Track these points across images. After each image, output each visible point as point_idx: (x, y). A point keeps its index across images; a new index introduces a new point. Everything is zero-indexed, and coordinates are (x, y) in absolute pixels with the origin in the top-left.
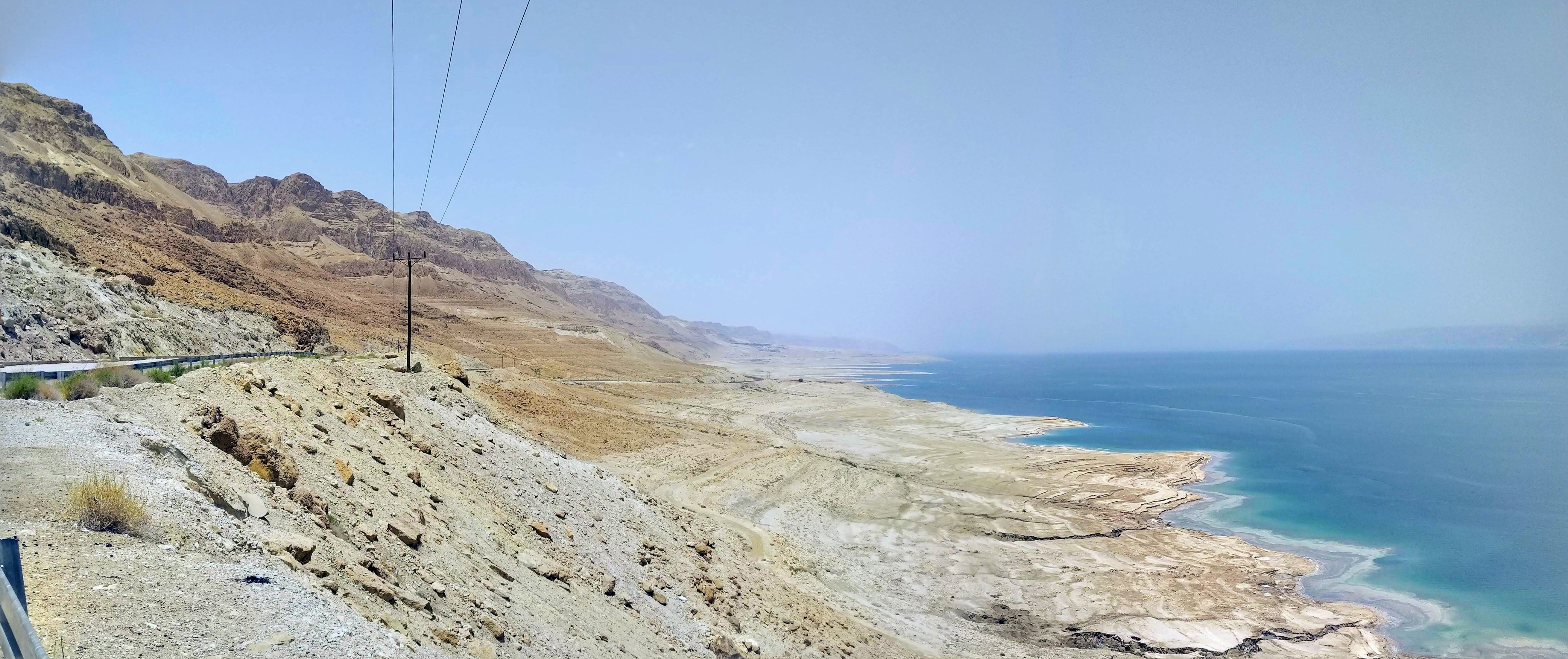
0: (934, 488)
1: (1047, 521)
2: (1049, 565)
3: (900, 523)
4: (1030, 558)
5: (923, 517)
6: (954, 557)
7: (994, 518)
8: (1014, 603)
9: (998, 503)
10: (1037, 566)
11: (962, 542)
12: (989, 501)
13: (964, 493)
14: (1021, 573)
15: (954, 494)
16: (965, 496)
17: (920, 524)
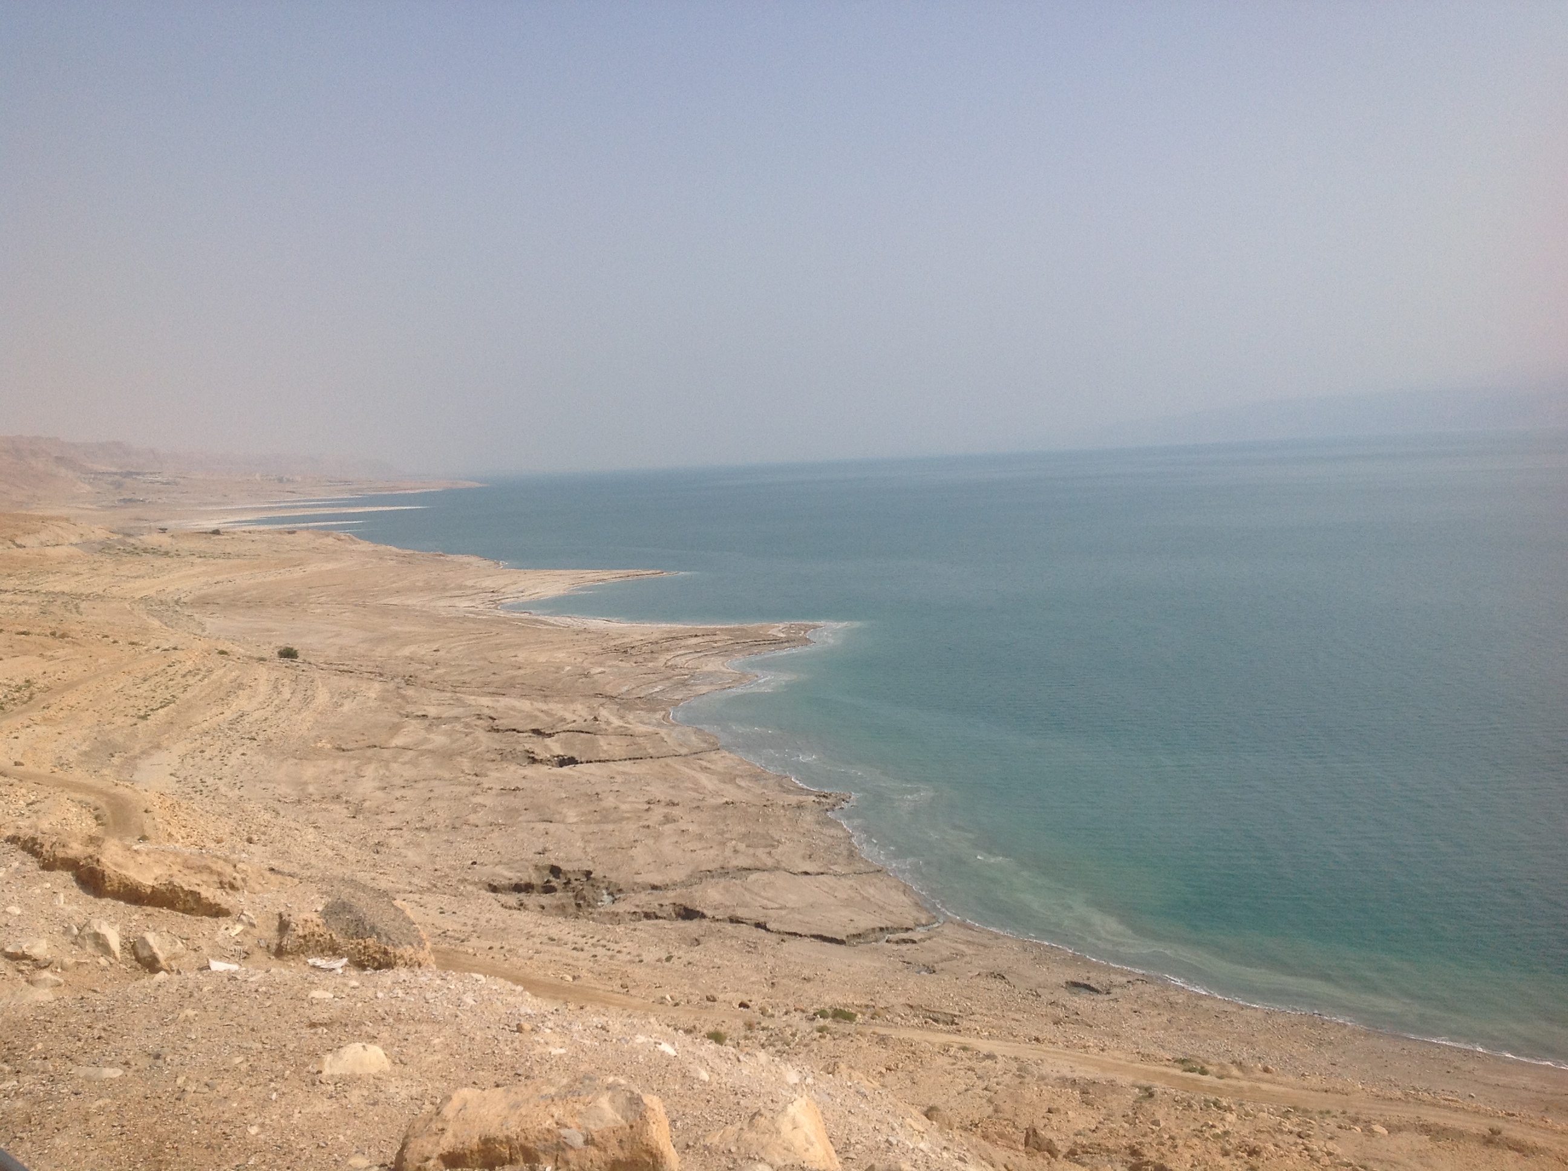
0: (449, 695)
1: (630, 732)
2: (630, 799)
3: (386, 754)
4: (599, 790)
5: (426, 740)
6: (479, 799)
7: (550, 735)
8: (568, 861)
9: (557, 708)
10: (610, 801)
11: (494, 774)
12: (545, 707)
13: (501, 699)
14: (583, 814)
15: (485, 701)
16: (503, 702)
17: (422, 753)
